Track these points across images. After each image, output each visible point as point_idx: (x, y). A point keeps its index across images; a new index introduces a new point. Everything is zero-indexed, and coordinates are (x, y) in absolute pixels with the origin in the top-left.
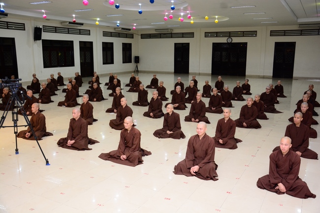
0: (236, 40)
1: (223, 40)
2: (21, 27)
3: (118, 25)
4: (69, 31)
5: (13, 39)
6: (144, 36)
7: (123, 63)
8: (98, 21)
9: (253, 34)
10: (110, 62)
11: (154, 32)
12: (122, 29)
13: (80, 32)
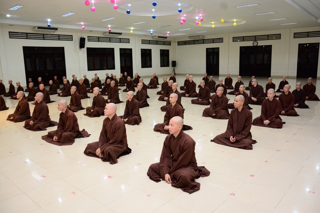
0: (261, 43)
1: (249, 44)
2: (70, 38)
3: (152, 33)
4: (110, 40)
5: (63, 48)
6: (180, 43)
7: (161, 66)
8: (132, 30)
9: (278, 37)
10: (149, 65)
11: (188, 39)
12: (159, 37)
13: (121, 41)
